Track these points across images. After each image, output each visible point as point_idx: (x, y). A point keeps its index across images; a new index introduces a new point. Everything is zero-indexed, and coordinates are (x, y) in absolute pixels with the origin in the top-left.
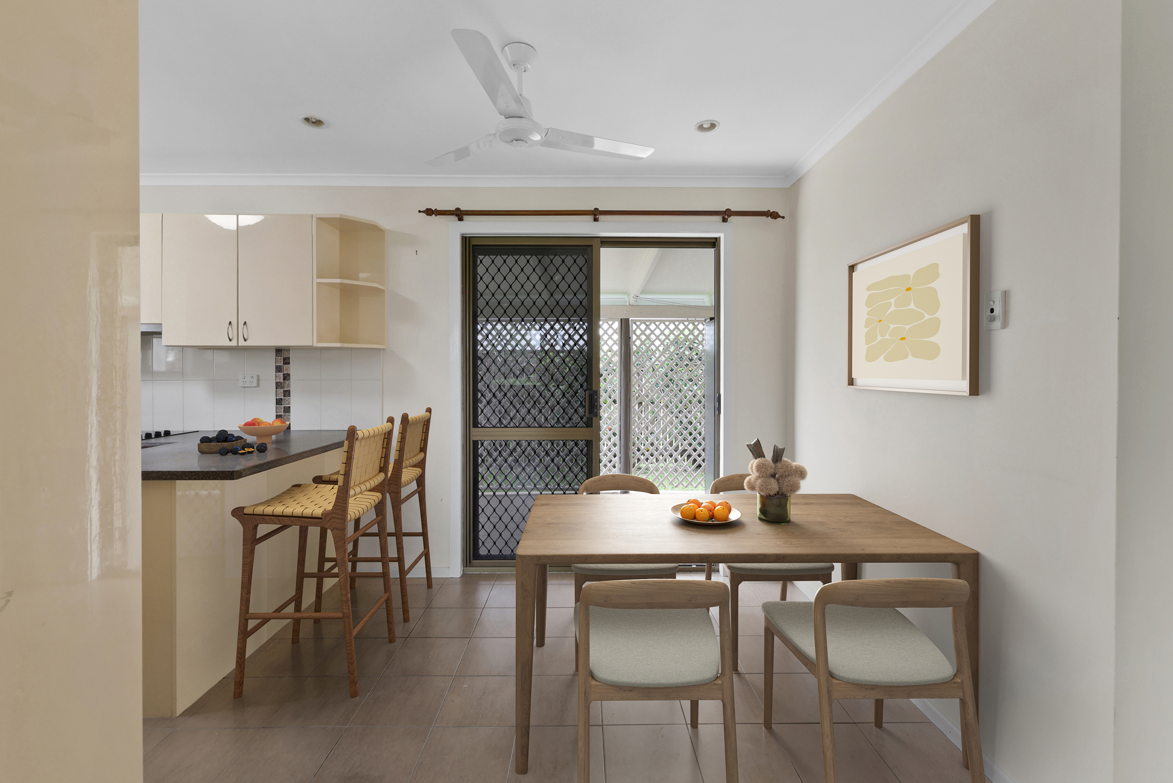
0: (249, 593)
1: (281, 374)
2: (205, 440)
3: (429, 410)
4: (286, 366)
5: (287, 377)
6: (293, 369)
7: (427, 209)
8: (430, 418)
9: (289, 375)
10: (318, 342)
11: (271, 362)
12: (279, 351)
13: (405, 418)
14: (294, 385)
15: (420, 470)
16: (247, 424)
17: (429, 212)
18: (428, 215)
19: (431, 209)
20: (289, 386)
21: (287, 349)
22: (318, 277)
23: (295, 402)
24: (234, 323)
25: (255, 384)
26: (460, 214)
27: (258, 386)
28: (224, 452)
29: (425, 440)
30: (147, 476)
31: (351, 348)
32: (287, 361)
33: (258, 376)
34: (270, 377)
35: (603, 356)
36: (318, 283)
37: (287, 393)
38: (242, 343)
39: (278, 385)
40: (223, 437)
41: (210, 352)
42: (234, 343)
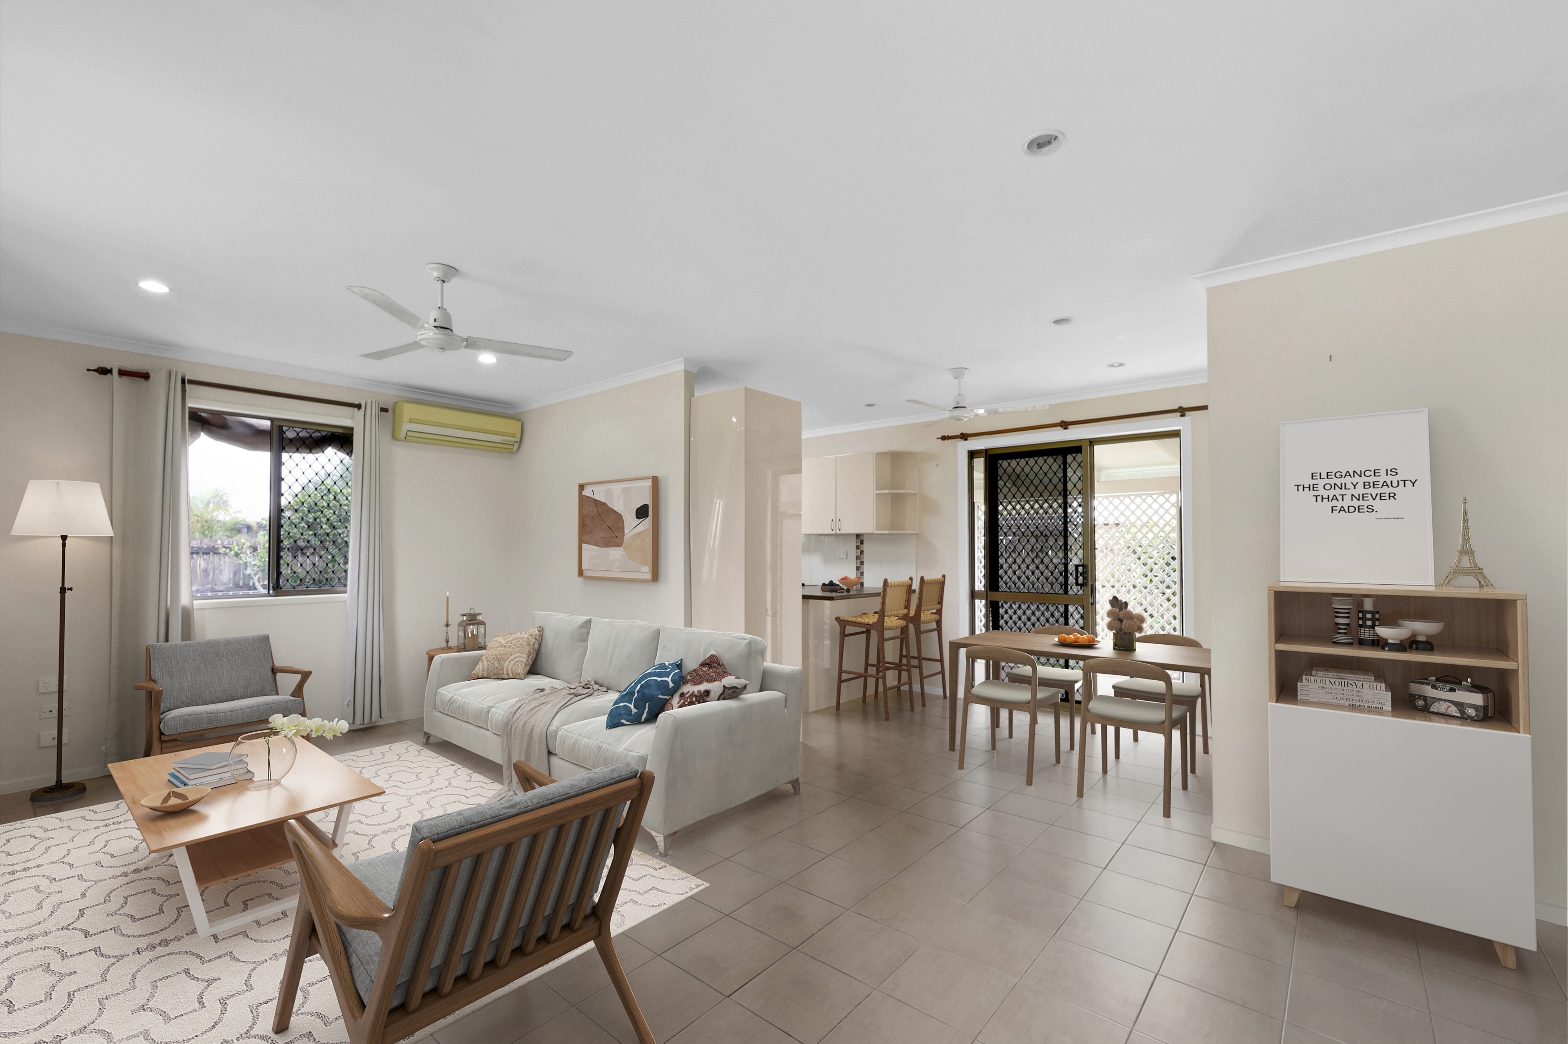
0: (842, 660)
1: (859, 551)
2: (824, 585)
3: (944, 576)
4: (862, 545)
5: (862, 552)
6: (866, 547)
7: (942, 436)
8: (944, 581)
9: (863, 551)
10: (876, 530)
11: (853, 544)
12: (858, 536)
13: (922, 578)
14: (866, 557)
15: (938, 616)
16: (842, 579)
17: (944, 438)
18: (942, 440)
19: (945, 436)
20: (863, 558)
21: (862, 535)
22: (876, 490)
23: (866, 569)
24: (834, 520)
25: (845, 557)
26: (964, 437)
27: (847, 558)
28: (832, 591)
29: (941, 596)
30: (805, 597)
31: (898, 534)
32: (862, 542)
33: (847, 552)
34: (853, 553)
35: (1099, 538)
36: (876, 494)
37: (862, 563)
38: (838, 532)
39: (857, 558)
40: (831, 584)
41: (823, 536)
42: (834, 532)
